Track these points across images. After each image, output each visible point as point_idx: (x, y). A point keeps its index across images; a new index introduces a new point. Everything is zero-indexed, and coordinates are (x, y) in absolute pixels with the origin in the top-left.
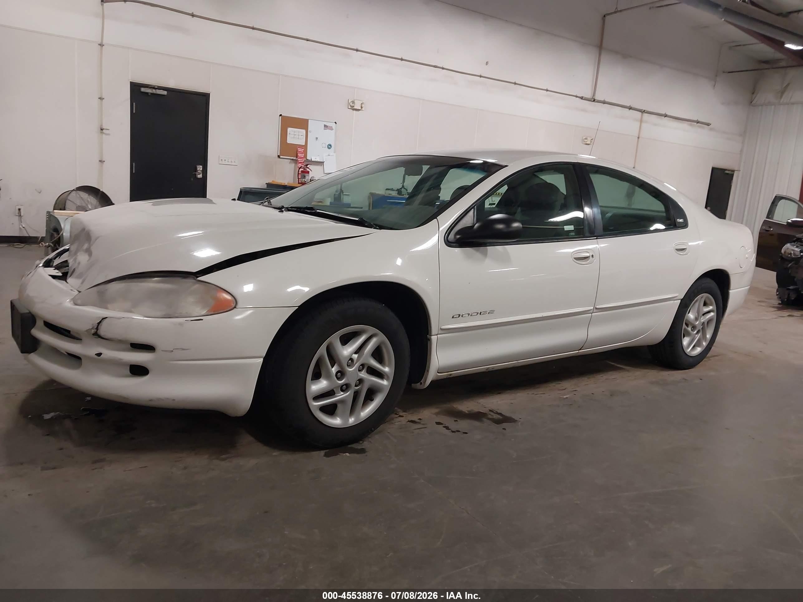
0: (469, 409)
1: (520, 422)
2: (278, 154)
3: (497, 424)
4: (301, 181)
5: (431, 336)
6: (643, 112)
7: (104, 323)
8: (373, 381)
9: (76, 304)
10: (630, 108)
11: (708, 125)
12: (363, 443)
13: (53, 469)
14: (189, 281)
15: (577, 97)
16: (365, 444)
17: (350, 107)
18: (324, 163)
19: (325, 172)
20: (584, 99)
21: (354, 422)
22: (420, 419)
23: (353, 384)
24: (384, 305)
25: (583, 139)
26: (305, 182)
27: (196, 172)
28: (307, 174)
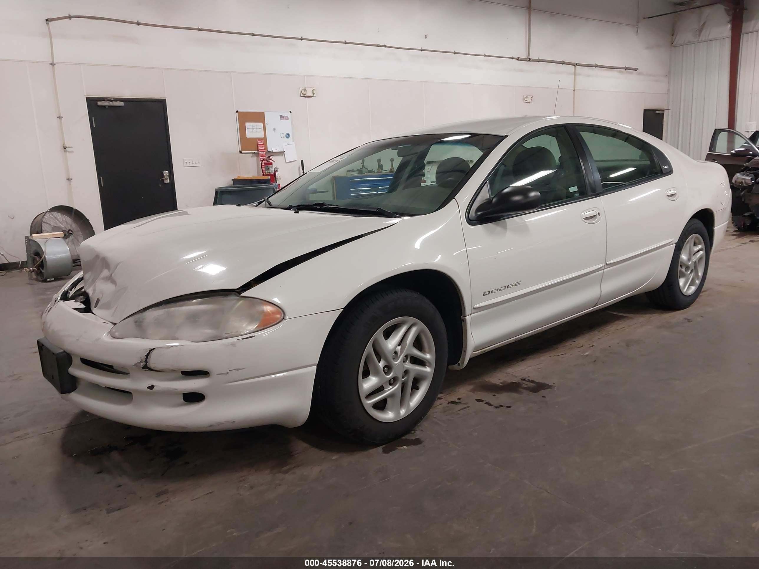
0: (501, 381)
1: (555, 387)
2: (239, 149)
3: (535, 393)
4: (266, 173)
5: (465, 317)
6: (575, 65)
7: (153, 354)
8: (419, 370)
9: (114, 338)
10: (563, 63)
11: (636, 70)
12: (415, 432)
13: (118, 510)
14: (233, 298)
15: (513, 58)
16: (418, 434)
17: (302, 95)
18: (285, 152)
19: (287, 162)
20: (520, 60)
21: (406, 412)
22: (459, 399)
23: (400, 377)
24: (418, 293)
25: (523, 98)
26: (270, 173)
27: (163, 178)
28: (270, 166)
